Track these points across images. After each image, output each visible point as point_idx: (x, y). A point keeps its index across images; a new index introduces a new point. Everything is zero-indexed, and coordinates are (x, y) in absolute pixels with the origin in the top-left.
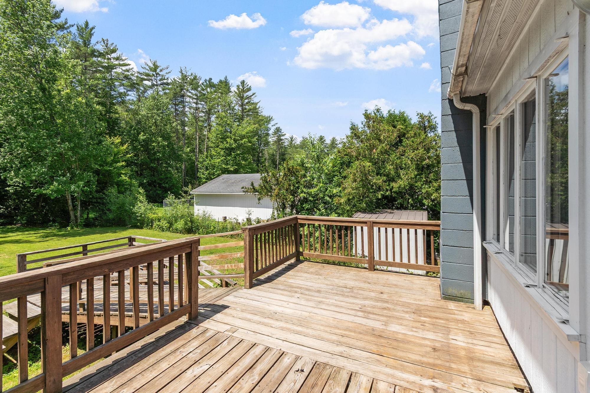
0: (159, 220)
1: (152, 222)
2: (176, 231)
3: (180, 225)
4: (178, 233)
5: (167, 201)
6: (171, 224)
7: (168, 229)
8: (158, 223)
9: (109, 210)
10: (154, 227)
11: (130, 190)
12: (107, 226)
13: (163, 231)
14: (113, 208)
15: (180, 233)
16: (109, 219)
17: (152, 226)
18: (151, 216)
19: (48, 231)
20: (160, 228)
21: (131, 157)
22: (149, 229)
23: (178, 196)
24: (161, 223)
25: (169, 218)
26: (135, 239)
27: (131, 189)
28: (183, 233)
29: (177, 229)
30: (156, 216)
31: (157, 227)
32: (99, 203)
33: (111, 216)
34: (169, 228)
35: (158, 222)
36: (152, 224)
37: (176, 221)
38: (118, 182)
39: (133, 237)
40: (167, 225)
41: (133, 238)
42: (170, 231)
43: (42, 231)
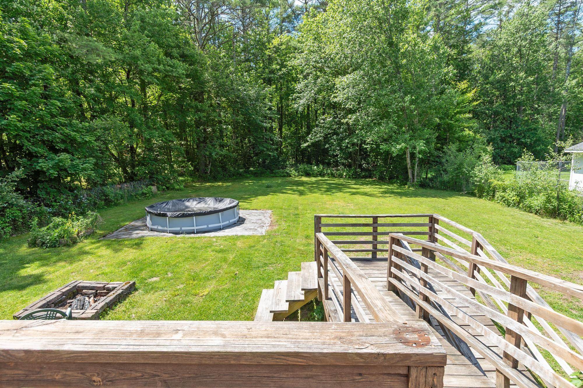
0: (504, 190)
1: (494, 192)
2: (529, 209)
3: (538, 201)
4: (531, 212)
5: (519, 163)
6: (522, 197)
7: (517, 205)
8: (503, 194)
9: (445, 171)
10: (496, 198)
11: (471, 147)
12: (441, 189)
13: (509, 206)
14: (450, 169)
15: (536, 214)
16: (444, 181)
17: (494, 196)
18: (495, 182)
19: (391, 187)
20: (504, 201)
21: (479, 105)
22: (489, 200)
23: (539, 156)
24: (507, 194)
25: (520, 188)
26: (438, 220)
27: (473, 146)
28: (541, 215)
29: (530, 207)
30: (500, 183)
31: (500, 198)
32: (437, 162)
33: (446, 178)
34: (519, 203)
35: (503, 192)
36: (494, 193)
37: (531, 194)
38: (459, 137)
39: (435, 216)
40: (515, 198)
41: (435, 219)
42: (520, 208)
43: (386, 187)
